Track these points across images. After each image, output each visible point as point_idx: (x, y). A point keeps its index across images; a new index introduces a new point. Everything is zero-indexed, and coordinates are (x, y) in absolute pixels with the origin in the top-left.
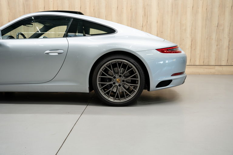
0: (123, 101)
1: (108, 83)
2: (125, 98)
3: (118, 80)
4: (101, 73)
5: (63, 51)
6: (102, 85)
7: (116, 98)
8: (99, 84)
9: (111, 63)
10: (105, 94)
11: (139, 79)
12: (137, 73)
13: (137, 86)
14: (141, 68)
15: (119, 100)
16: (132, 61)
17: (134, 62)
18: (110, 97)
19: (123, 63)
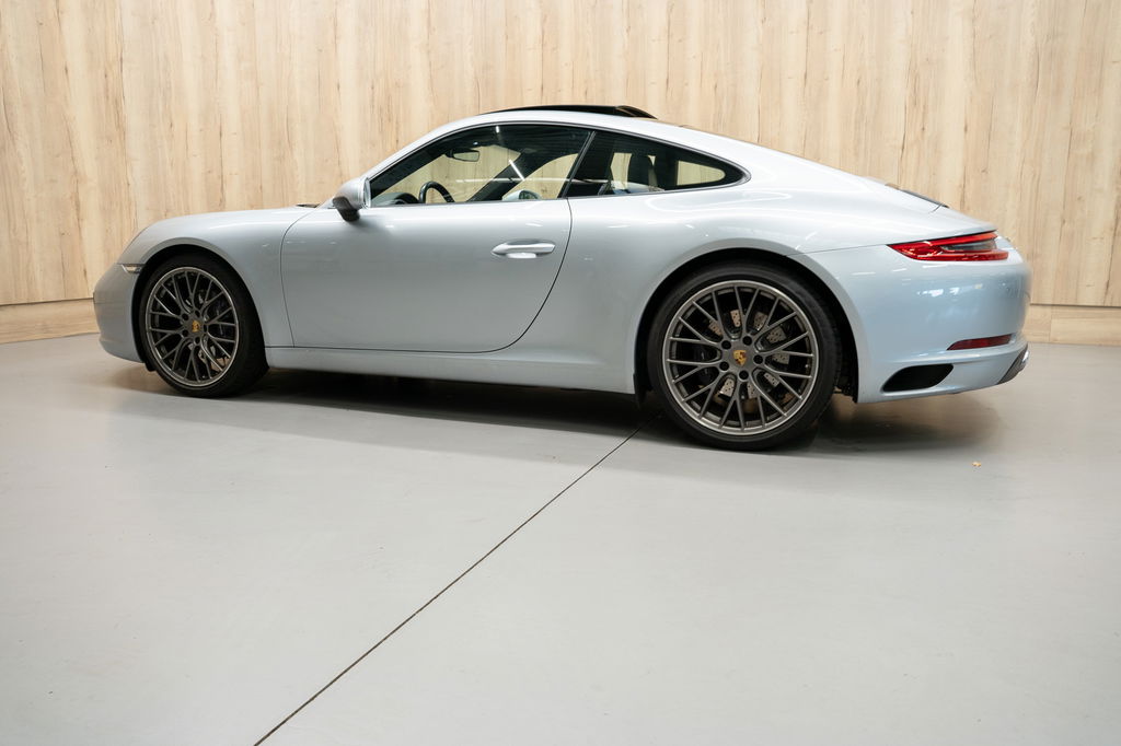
0: (752, 430)
1: (701, 365)
2: (761, 424)
3: (738, 355)
4: (680, 327)
5: (552, 246)
6: (683, 369)
7: (728, 418)
8: (671, 364)
9: (716, 292)
10: (689, 402)
11: (815, 355)
12: (810, 332)
13: (808, 380)
14: (823, 315)
15: (739, 426)
16: (794, 286)
17: (799, 293)
18: (709, 414)
19: (759, 295)
